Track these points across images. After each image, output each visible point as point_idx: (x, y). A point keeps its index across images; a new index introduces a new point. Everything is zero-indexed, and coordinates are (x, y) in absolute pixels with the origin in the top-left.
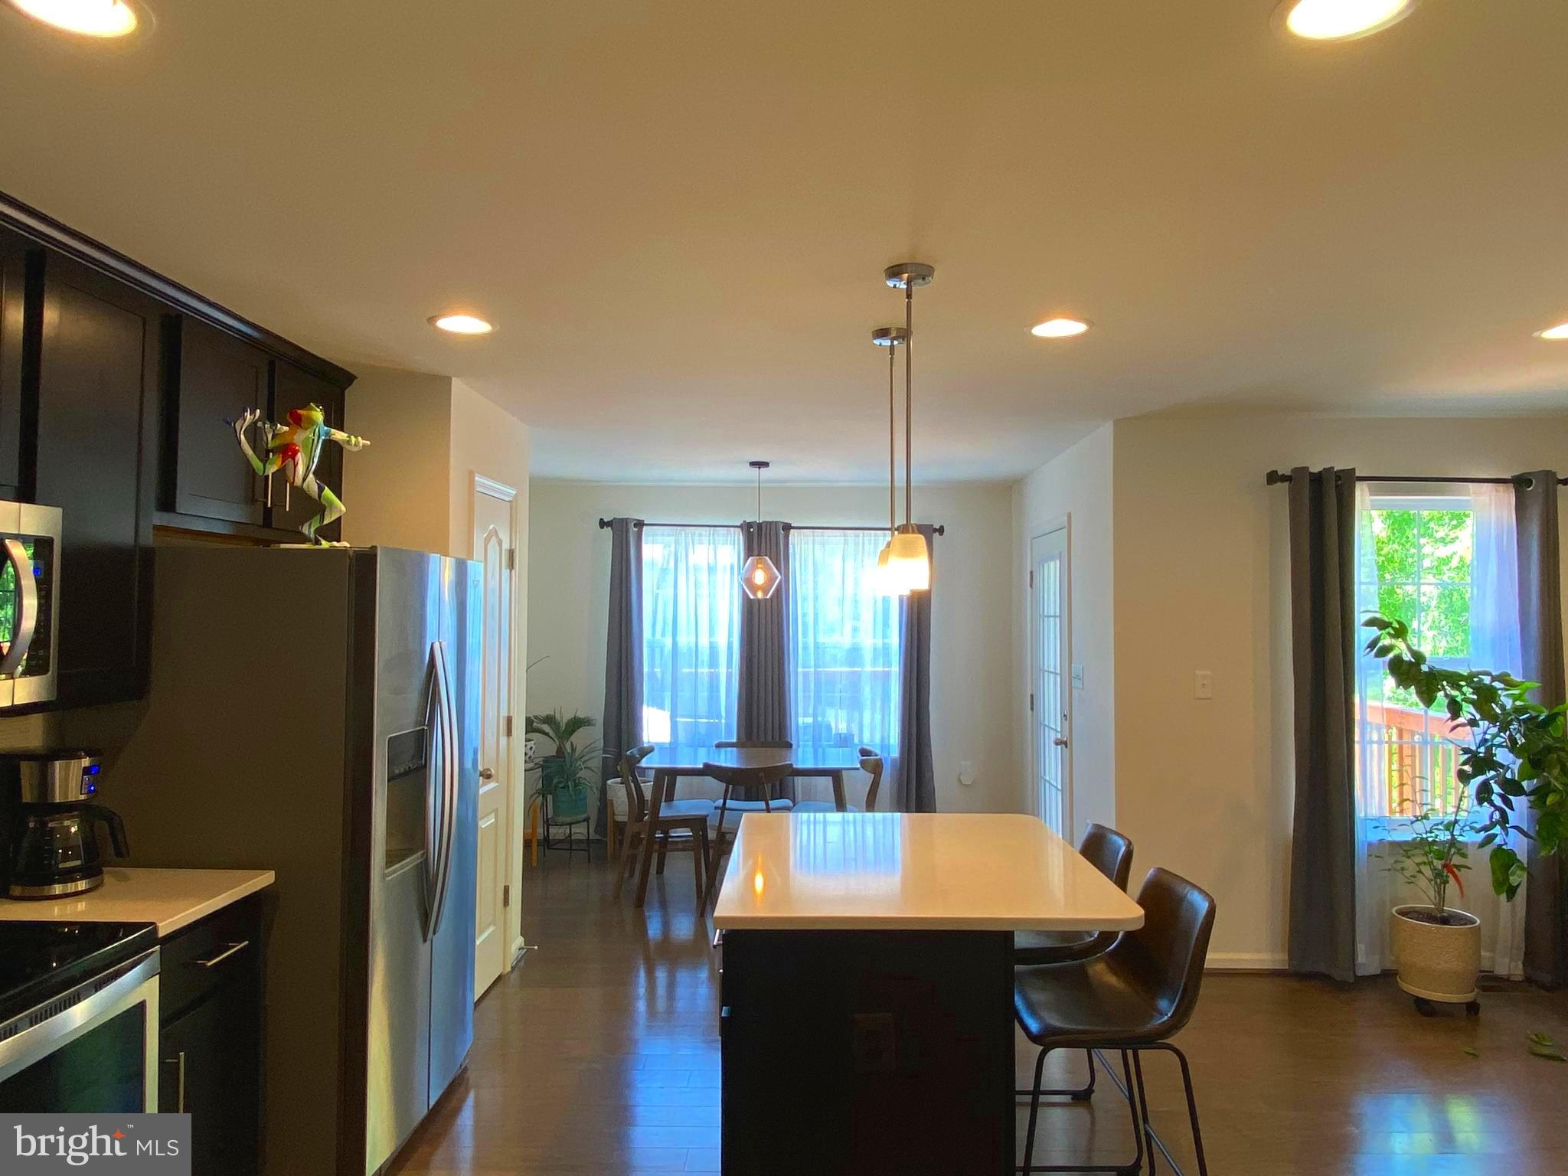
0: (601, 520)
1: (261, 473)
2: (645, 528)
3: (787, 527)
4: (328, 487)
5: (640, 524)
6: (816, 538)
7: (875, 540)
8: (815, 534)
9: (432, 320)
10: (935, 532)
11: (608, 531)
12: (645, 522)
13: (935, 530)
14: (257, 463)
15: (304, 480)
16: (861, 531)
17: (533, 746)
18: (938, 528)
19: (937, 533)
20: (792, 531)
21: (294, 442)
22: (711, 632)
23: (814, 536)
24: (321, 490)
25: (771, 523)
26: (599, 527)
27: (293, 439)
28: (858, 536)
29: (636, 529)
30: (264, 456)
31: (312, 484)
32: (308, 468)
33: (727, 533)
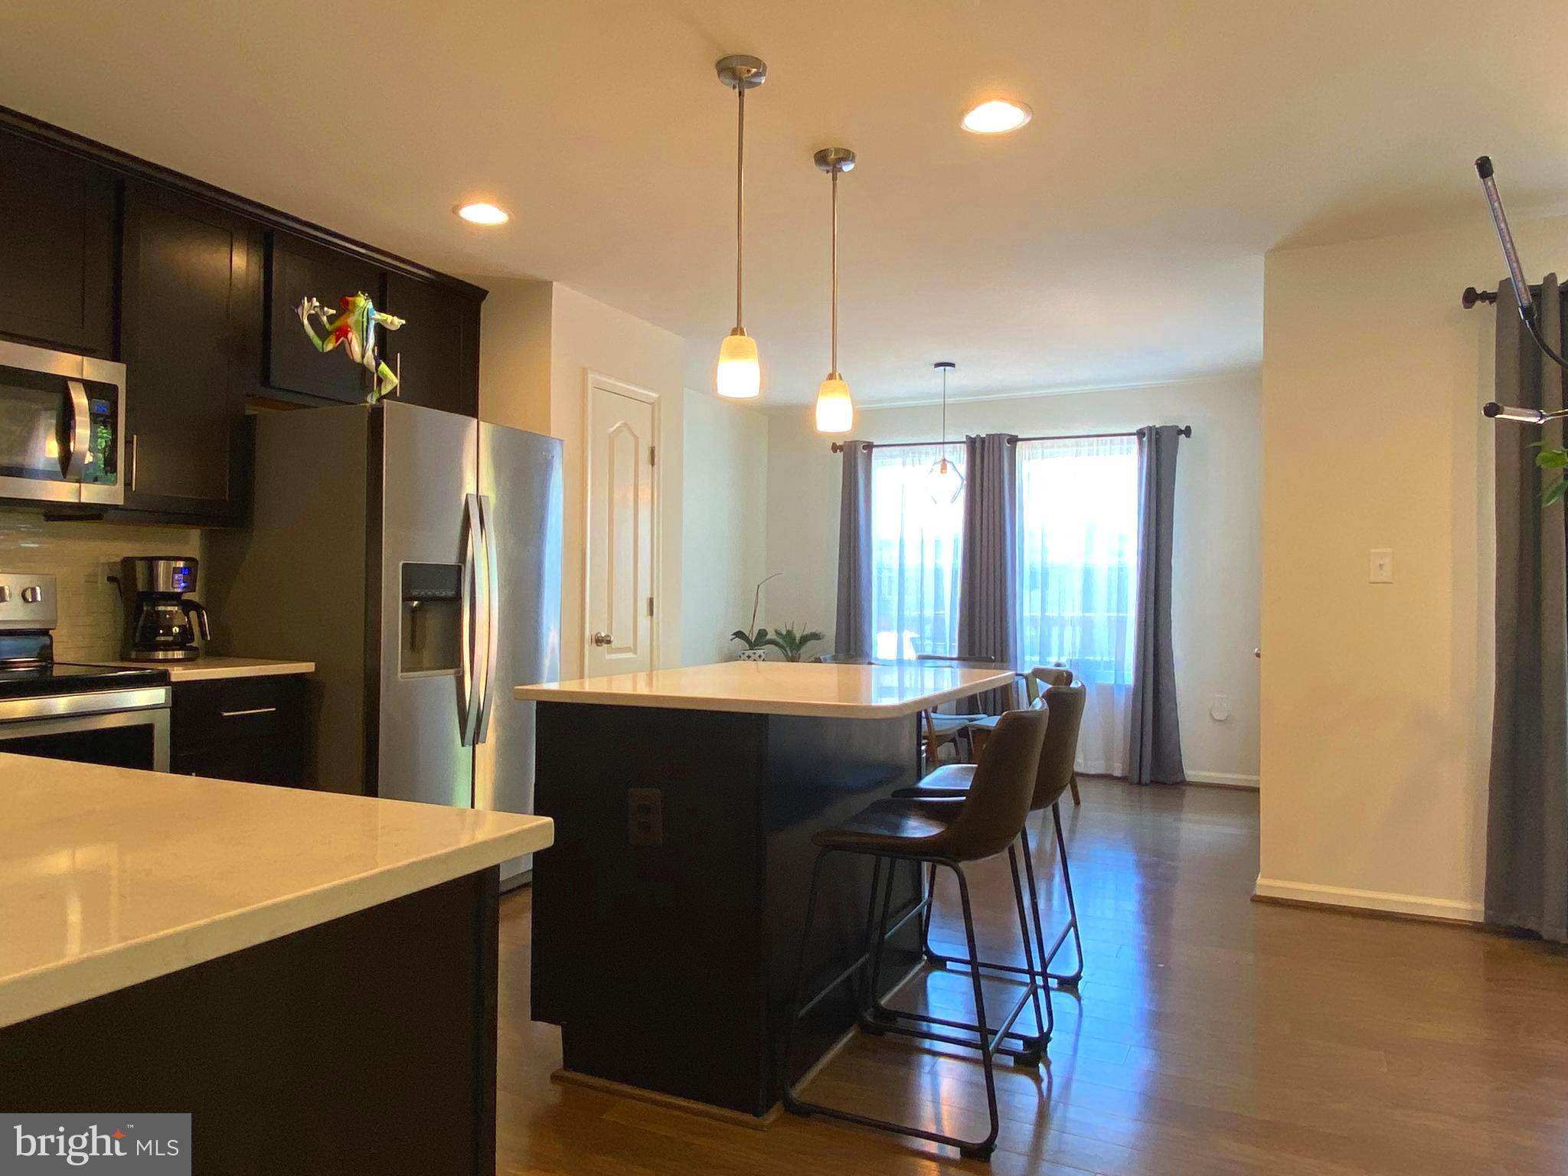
0: (834, 444)
1: (321, 351)
2: (874, 449)
3: (1013, 440)
4: (384, 362)
5: (869, 447)
6: (1045, 451)
7: (1111, 449)
8: (1045, 445)
9: (455, 210)
10: (1181, 434)
11: (840, 455)
12: (875, 444)
13: (1180, 432)
14: (317, 341)
15: (363, 357)
16: (1095, 439)
17: (762, 654)
18: (1183, 429)
19: (1183, 435)
20: (1019, 443)
21: (349, 324)
22: (937, 555)
23: (1043, 446)
24: (378, 365)
25: (994, 435)
26: (831, 451)
27: (347, 322)
28: (1092, 445)
29: (865, 452)
30: (323, 334)
31: (370, 359)
32: (363, 346)
33: (953, 451)
